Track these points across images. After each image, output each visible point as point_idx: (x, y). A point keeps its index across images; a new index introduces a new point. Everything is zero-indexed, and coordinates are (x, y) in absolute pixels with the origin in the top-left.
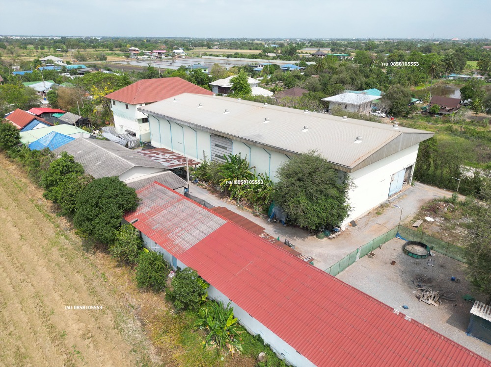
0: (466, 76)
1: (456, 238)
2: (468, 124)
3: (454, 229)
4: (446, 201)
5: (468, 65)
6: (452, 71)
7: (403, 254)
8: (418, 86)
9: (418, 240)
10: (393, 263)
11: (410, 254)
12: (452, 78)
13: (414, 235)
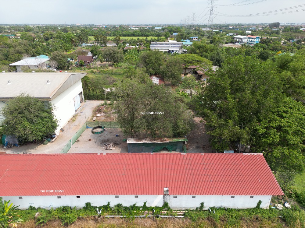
0: (90, 44)
1: (113, 119)
2: (100, 68)
3: (110, 116)
4: (103, 105)
5: (90, 39)
6: (83, 42)
7: (93, 134)
8: (68, 51)
9: (97, 126)
10: (90, 140)
11: (96, 133)
12: (84, 46)
13: (95, 124)
